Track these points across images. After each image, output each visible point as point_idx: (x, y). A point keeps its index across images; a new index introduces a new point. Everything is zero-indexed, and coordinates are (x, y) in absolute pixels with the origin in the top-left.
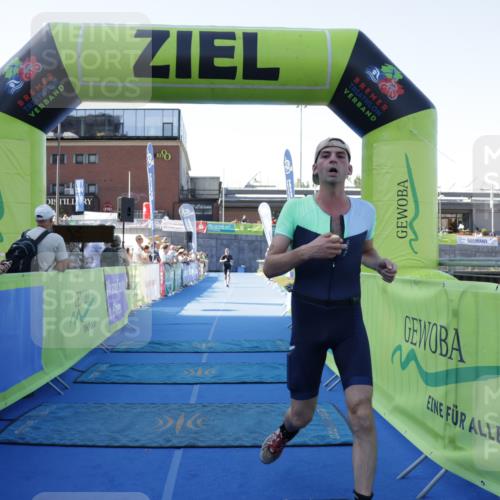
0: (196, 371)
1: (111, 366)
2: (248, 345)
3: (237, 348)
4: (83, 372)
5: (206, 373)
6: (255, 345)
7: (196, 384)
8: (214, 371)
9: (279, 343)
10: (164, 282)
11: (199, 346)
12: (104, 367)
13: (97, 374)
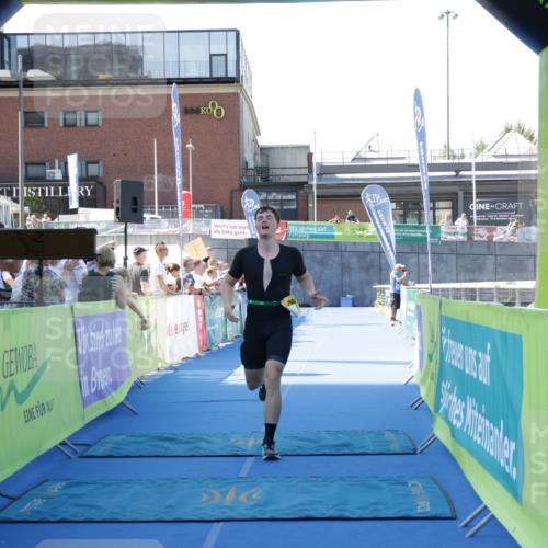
0: (224, 494)
1: (70, 485)
2: (330, 440)
3: (310, 447)
4: (14, 499)
5: (242, 498)
6: (345, 439)
7: (219, 521)
8: (256, 495)
9: (390, 436)
10: (204, 325)
11: (241, 444)
12: (55, 488)
13: (37, 503)
